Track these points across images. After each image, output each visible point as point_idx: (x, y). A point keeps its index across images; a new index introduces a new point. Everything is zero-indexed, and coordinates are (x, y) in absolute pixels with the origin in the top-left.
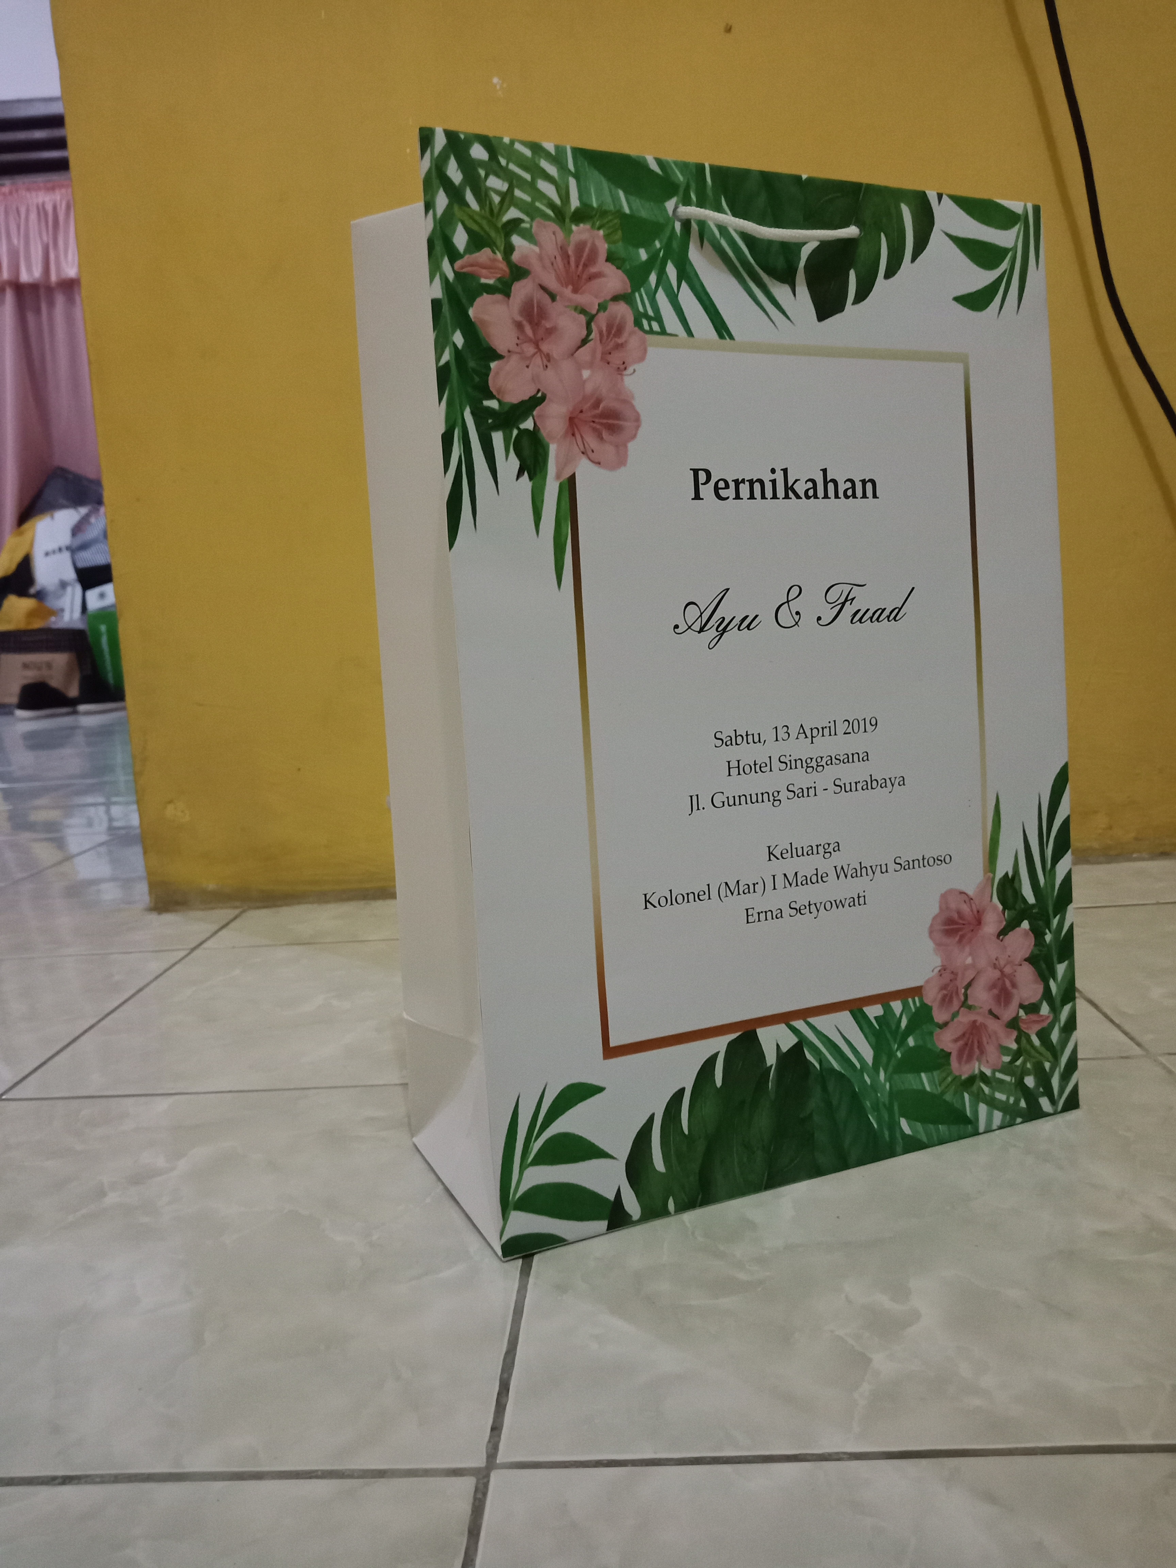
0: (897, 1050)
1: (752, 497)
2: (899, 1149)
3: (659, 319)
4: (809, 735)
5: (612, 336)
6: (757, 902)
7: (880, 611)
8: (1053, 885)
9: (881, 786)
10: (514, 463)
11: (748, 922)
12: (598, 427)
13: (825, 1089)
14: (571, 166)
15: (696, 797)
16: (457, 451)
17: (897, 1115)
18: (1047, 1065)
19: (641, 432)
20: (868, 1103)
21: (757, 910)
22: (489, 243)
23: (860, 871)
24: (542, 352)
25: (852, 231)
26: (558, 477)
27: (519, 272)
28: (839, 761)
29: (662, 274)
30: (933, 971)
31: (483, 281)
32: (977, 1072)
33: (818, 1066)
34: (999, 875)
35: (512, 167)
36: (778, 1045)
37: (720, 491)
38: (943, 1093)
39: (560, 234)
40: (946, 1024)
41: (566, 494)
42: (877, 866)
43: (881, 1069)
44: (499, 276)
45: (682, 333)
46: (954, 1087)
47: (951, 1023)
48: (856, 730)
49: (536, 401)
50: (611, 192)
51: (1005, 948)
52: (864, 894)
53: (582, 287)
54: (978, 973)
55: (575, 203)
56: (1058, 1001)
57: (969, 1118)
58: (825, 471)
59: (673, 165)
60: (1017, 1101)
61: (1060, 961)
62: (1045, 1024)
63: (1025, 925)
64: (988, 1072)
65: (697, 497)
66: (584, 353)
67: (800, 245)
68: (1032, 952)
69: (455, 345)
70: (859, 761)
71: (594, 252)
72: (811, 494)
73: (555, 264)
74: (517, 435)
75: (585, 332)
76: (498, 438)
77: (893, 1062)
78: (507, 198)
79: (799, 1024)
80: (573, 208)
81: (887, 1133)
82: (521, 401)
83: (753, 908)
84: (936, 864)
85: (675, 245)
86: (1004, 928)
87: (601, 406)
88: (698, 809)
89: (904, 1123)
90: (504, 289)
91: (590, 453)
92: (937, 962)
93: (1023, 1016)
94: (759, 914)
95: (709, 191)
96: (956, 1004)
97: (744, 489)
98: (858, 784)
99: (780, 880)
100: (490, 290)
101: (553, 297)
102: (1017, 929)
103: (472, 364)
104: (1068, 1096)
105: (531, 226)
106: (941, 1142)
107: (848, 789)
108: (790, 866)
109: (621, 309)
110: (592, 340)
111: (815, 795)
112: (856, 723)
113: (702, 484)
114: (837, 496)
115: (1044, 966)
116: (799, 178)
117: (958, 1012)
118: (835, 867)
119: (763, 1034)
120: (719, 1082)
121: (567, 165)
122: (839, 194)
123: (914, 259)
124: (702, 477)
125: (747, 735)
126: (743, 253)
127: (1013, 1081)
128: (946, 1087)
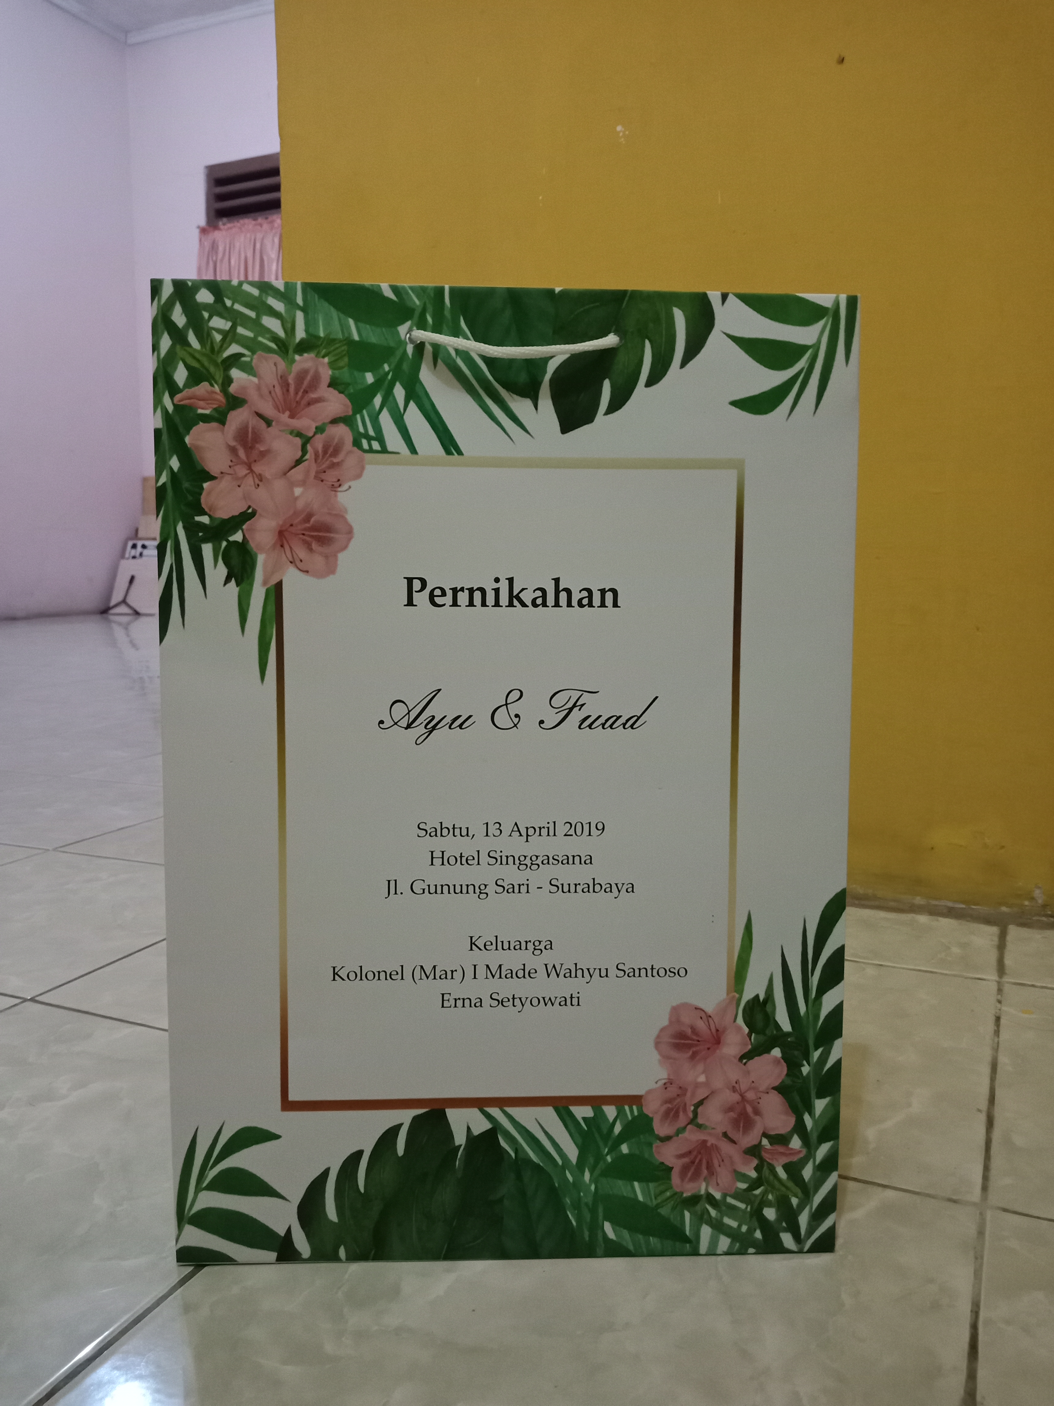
0: (607, 1155)
1: (471, 604)
2: (599, 1251)
3: (380, 438)
4: (524, 833)
5: (328, 455)
6: (454, 988)
7: (615, 718)
8: (817, 1017)
9: (605, 891)
10: (222, 571)
11: (443, 1006)
12: (308, 539)
13: (519, 1177)
14: (300, 301)
15: (394, 882)
16: (169, 560)
17: (601, 1218)
18: (795, 1201)
19: (353, 543)
20: (568, 1201)
21: (453, 996)
22: (209, 378)
23: (574, 972)
24: (254, 472)
25: (611, 340)
26: (265, 583)
27: (235, 402)
28: (557, 862)
29: (388, 396)
30: (656, 1083)
31: (200, 411)
32: (703, 1192)
33: (513, 1155)
34: (748, 995)
35: (237, 307)
36: (469, 1128)
37: (435, 598)
38: (658, 1206)
39: (282, 364)
40: (668, 1138)
41: (272, 598)
42: (595, 969)
43: (587, 1170)
44: (215, 406)
45: (404, 450)
46: (672, 1202)
47: (675, 1138)
48: (579, 832)
49: (247, 516)
50: (340, 320)
51: (748, 1072)
52: (578, 995)
53: (299, 413)
54: (713, 1093)
55: (300, 334)
56: (814, 1137)
57: (689, 1238)
58: (557, 581)
59: (410, 292)
60: (751, 1231)
61: (820, 1096)
62: (795, 1158)
63: (776, 1052)
64: (718, 1196)
65: (410, 603)
66: (298, 473)
67: (545, 360)
68: (783, 1082)
69: (171, 469)
70: (580, 863)
71: (316, 379)
72: (541, 600)
73: (273, 392)
74: (226, 546)
75: (300, 453)
76: (207, 550)
77: (601, 1165)
78: (230, 336)
79: (495, 1112)
80: (298, 340)
81: (586, 1234)
82: (231, 516)
83: (450, 994)
84: (667, 975)
85: (405, 367)
86: (750, 1052)
87: (313, 520)
88: (396, 893)
89: (608, 1227)
90: (220, 418)
91: (298, 563)
92: (662, 1074)
93: (767, 1145)
94: (456, 1000)
95: (447, 313)
96: (682, 1120)
97: (463, 598)
98: (578, 886)
99: (481, 971)
100: (206, 419)
101: (269, 423)
102: (766, 1056)
103: (186, 485)
104: (819, 1236)
105: (252, 360)
106: (652, 1254)
107: (566, 889)
108: (494, 958)
109: (341, 431)
110: (306, 460)
111: (528, 892)
112: (579, 826)
113: (416, 592)
114: (569, 605)
115: (797, 1098)
116: (550, 292)
117: (685, 1128)
118: (546, 965)
119: (452, 1114)
120: (401, 1149)
121: (296, 298)
122: (598, 304)
123: (683, 365)
124: (417, 585)
125: (454, 828)
126: (481, 370)
127: (749, 1209)
128: (663, 1202)
